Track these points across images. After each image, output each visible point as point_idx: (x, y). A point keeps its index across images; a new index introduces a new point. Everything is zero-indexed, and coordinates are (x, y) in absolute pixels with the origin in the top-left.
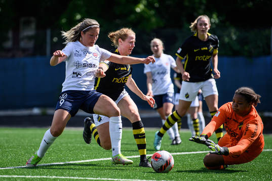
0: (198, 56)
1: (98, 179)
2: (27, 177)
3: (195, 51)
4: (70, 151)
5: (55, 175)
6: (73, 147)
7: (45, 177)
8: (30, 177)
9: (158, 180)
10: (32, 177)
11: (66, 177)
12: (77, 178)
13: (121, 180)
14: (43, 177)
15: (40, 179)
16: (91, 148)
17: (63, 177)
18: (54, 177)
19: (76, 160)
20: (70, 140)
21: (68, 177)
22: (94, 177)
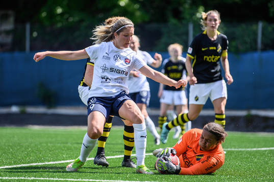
0: (206, 56)
1: (79, 180)
2: (4, 178)
3: (203, 49)
4: (50, 151)
5: (33, 176)
6: (53, 147)
7: (23, 178)
8: (7, 178)
9: (142, 181)
10: (9, 178)
11: (45, 179)
12: (57, 179)
13: (103, 181)
14: (21, 178)
15: (17, 180)
16: (73, 148)
17: (42, 179)
18: (32, 178)
19: (56, 160)
20: (50, 139)
21: (47, 179)
22: (74, 179)
